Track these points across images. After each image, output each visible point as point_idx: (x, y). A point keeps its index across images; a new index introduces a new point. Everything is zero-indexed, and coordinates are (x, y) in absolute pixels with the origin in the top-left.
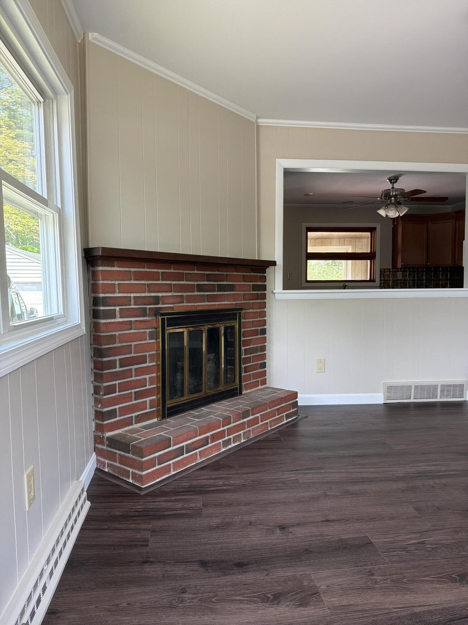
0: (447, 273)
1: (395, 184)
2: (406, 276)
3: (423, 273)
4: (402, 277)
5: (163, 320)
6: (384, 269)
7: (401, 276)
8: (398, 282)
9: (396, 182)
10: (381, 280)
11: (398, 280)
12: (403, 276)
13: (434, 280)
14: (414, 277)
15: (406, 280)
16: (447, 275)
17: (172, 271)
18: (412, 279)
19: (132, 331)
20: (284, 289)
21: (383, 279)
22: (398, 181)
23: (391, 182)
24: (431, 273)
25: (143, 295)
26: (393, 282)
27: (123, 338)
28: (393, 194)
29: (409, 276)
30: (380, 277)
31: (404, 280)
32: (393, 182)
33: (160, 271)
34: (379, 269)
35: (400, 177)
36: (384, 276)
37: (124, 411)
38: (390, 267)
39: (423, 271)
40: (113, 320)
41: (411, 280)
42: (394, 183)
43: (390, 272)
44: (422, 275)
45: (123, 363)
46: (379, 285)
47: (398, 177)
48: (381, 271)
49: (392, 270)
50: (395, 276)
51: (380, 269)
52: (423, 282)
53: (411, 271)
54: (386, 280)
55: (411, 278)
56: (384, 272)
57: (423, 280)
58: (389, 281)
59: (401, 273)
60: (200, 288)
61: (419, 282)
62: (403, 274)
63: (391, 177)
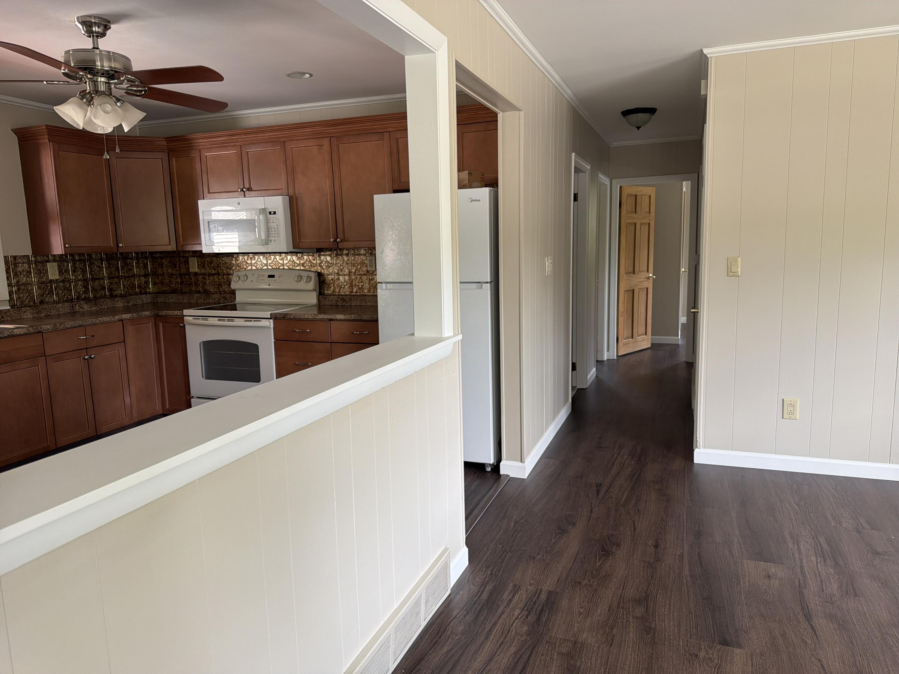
0: (145, 262)
1: (100, 40)
2: (67, 271)
3: (102, 264)
4: (59, 274)
6: (15, 257)
7: (57, 273)
8: (52, 287)
9: (103, 35)
10: (9, 285)
11: (51, 281)
12: (60, 272)
13: (125, 277)
14: (84, 272)
15: (69, 281)
16: (145, 266)
18: (80, 277)
21: (14, 281)
22: (108, 32)
23: (90, 33)
24: (118, 263)
26: (39, 288)
28: (102, 66)
29: (74, 271)
30: (8, 279)
31: (63, 281)
32: (96, 32)
34: (3, 258)
35: (116, 21)
36: (16, 275)
38: (29, 252)
39: (102, 260)
41: (79, 280)
42: (97, 36)
43: (29, 263)
44: (101, 268)
46: (9, 299)
47: (109, 22)
48: (7, 262)
49: (33, 259)
50: (42, 272)
51: (5, 257)
52: (104, 283)
53: (76, 260)
54: (23, 284)
55: (79, 275)
56: (16, 265)
57: (103, 279)
58: (31, 284)
59: (56, 264)
61: (97, 283)
62: (59, 266)
63: (90, 16)
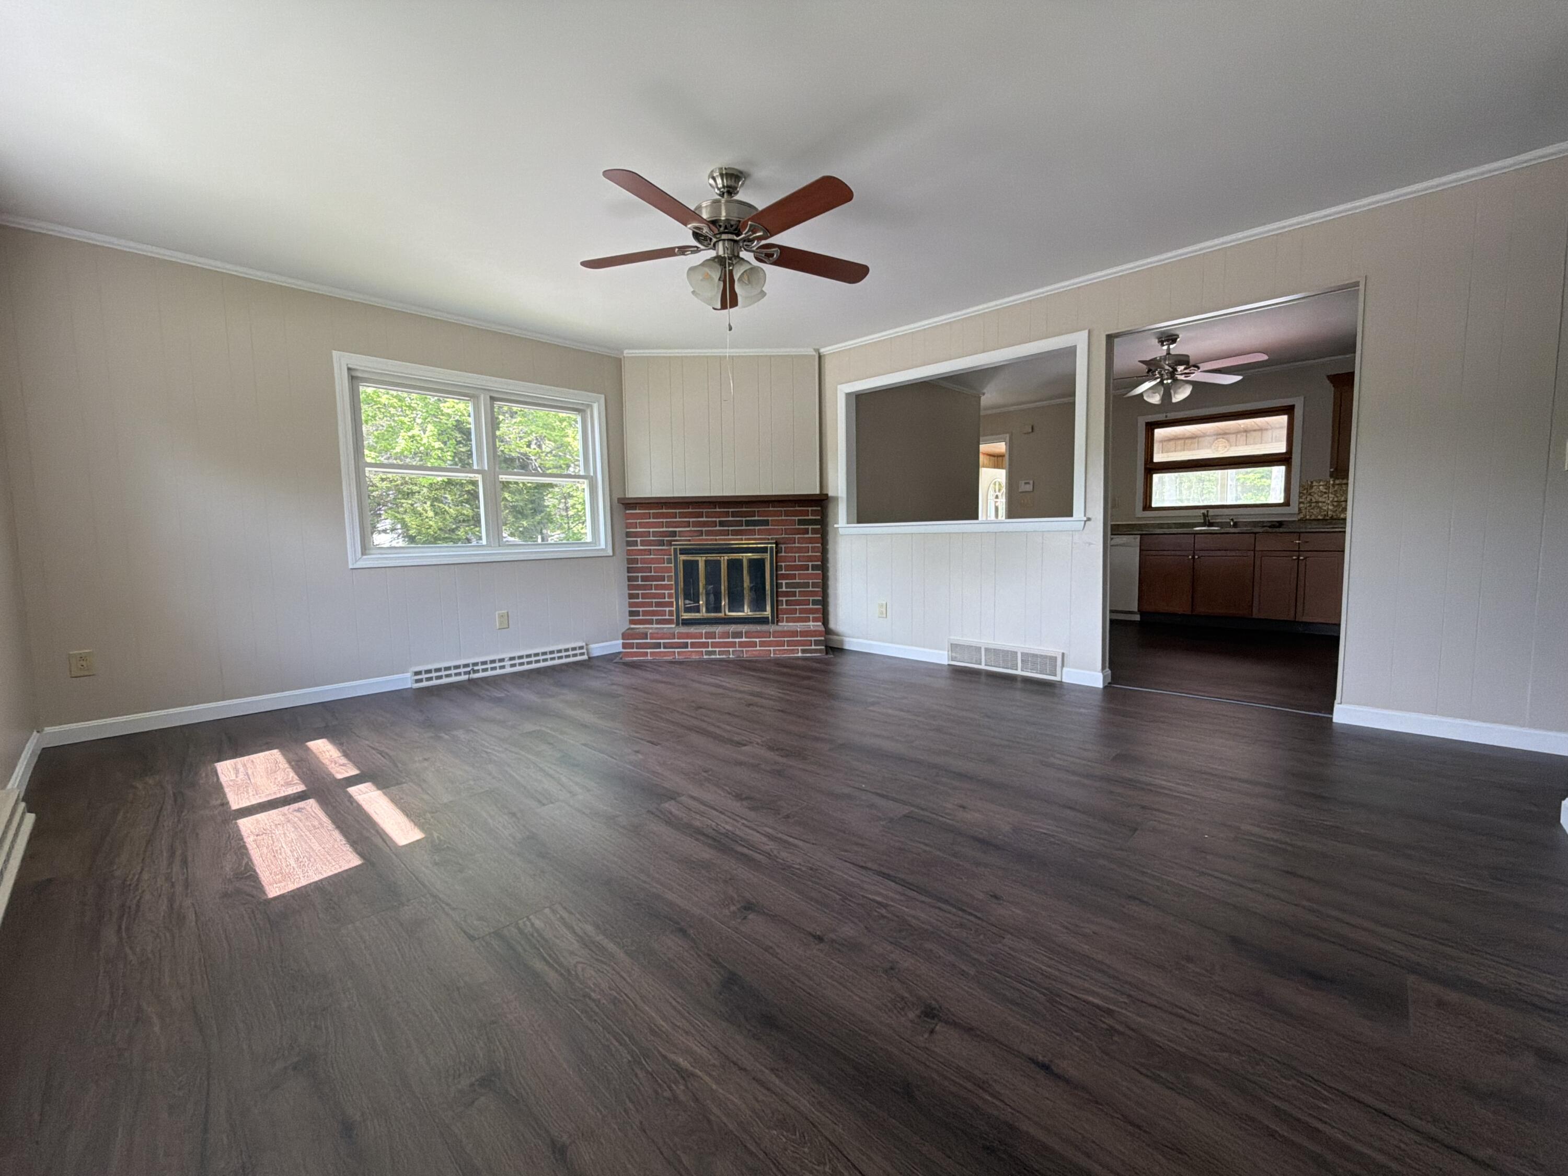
5: (675, 550)
17: (690, 510)
19: (652, 556)
20: (848, 523)
25: (661, 530)
27: (643, 561)
33: (678, 511)
37: (645, 614)
40: (636, 548)
45: (644, 579)
60: (722, 524)
